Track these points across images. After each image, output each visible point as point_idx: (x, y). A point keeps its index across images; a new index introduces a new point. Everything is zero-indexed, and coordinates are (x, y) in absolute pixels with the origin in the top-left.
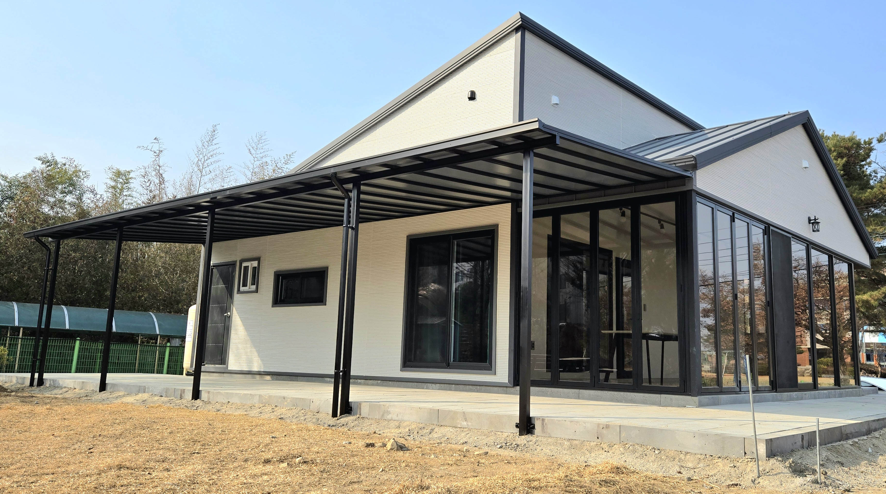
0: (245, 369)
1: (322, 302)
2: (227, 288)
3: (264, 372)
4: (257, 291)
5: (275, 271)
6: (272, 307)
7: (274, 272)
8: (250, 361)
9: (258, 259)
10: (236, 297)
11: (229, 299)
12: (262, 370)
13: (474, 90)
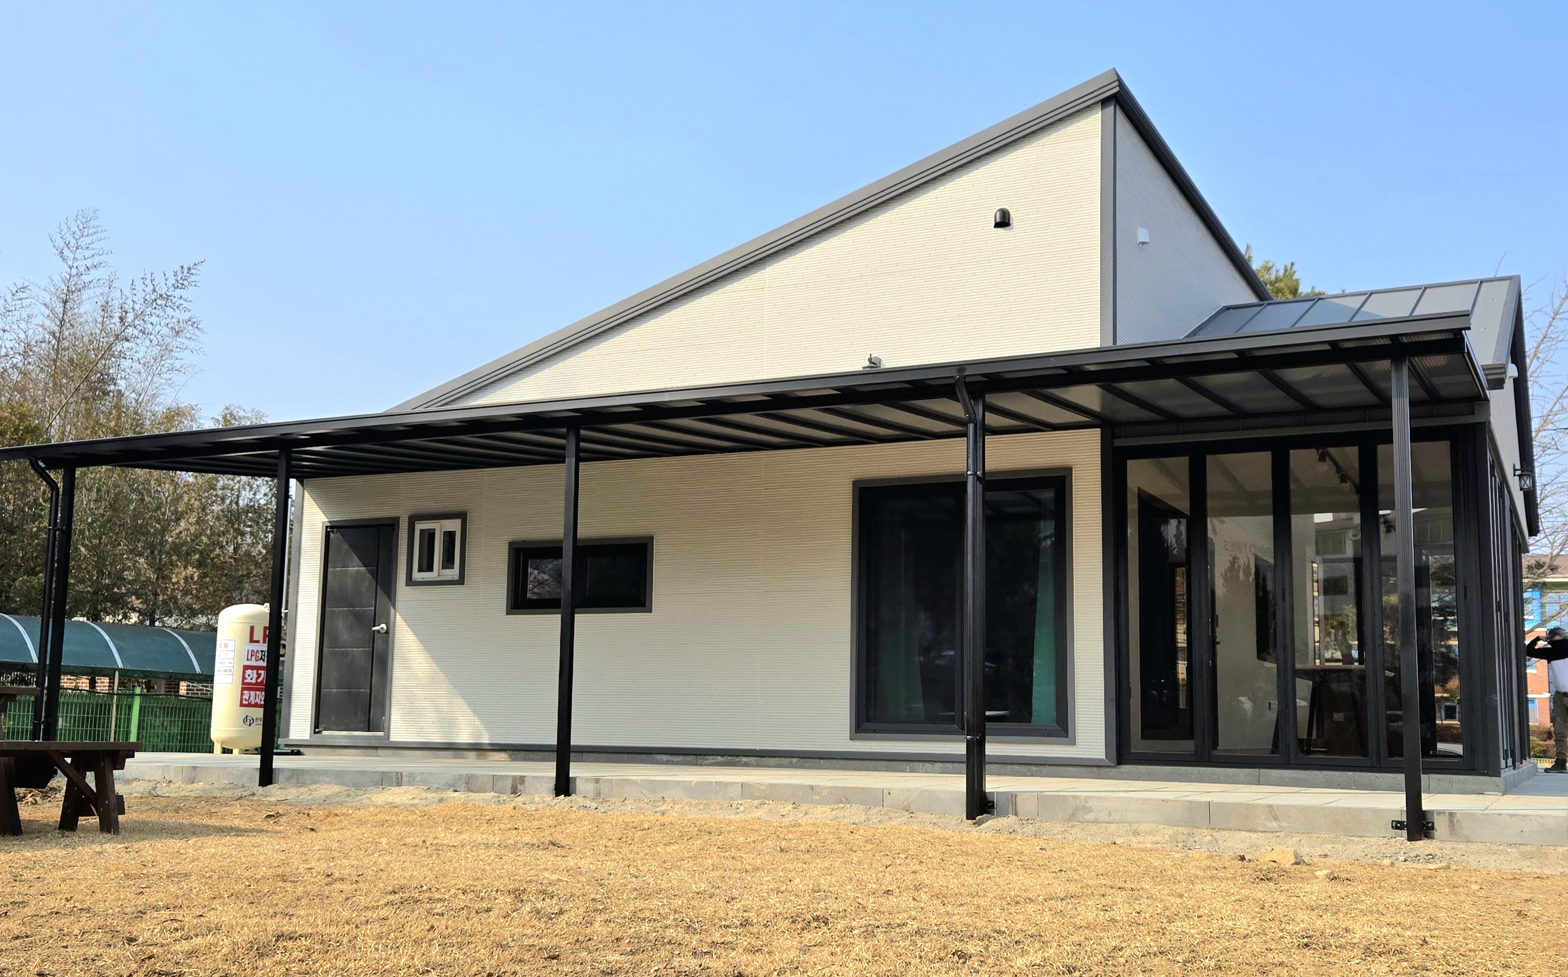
0: (436, 738)
1: (644, 605)
2: (375, 575)
3: (490, 744)
4: (461, 581)
5: (510, 540)
6: (508, 614)
7: (509, 543)
8: (449, 723)
9: (462, 516)
10: (402, 591)
11: (381, 596)
12: (487, 742)
13: (1008, 209)
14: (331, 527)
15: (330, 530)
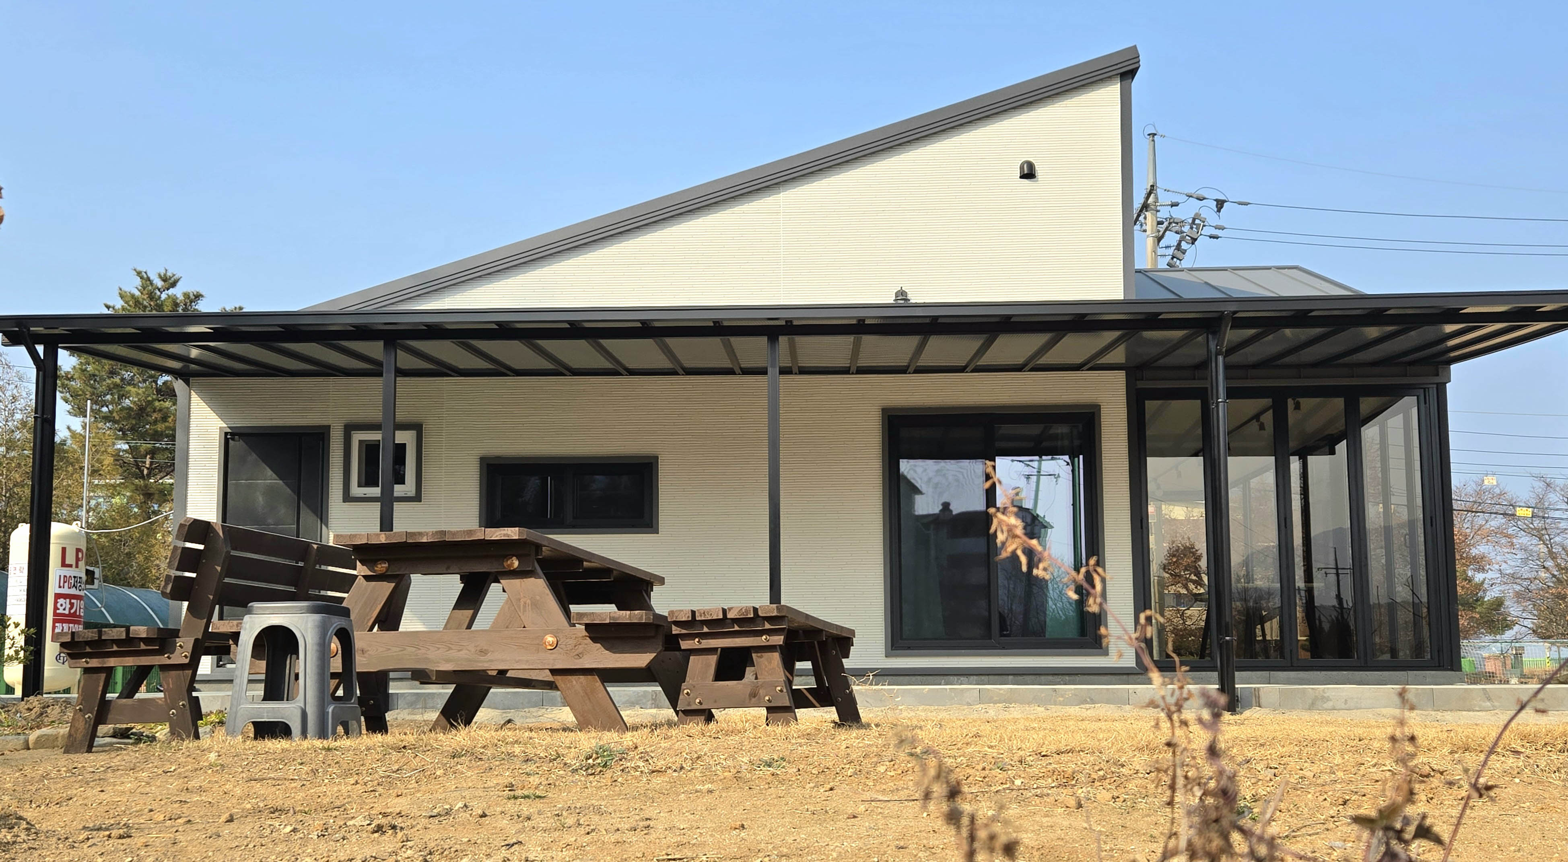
1: (649, 526)
2: (296, 489)
4: (417, 498)
5: (480, 455)
7: (480, 458)
9: (417, 427)
10: (338, 507)
11: (306, 513)
13: (1033, 162)
14: (231, 434)
15: (229, 438)
